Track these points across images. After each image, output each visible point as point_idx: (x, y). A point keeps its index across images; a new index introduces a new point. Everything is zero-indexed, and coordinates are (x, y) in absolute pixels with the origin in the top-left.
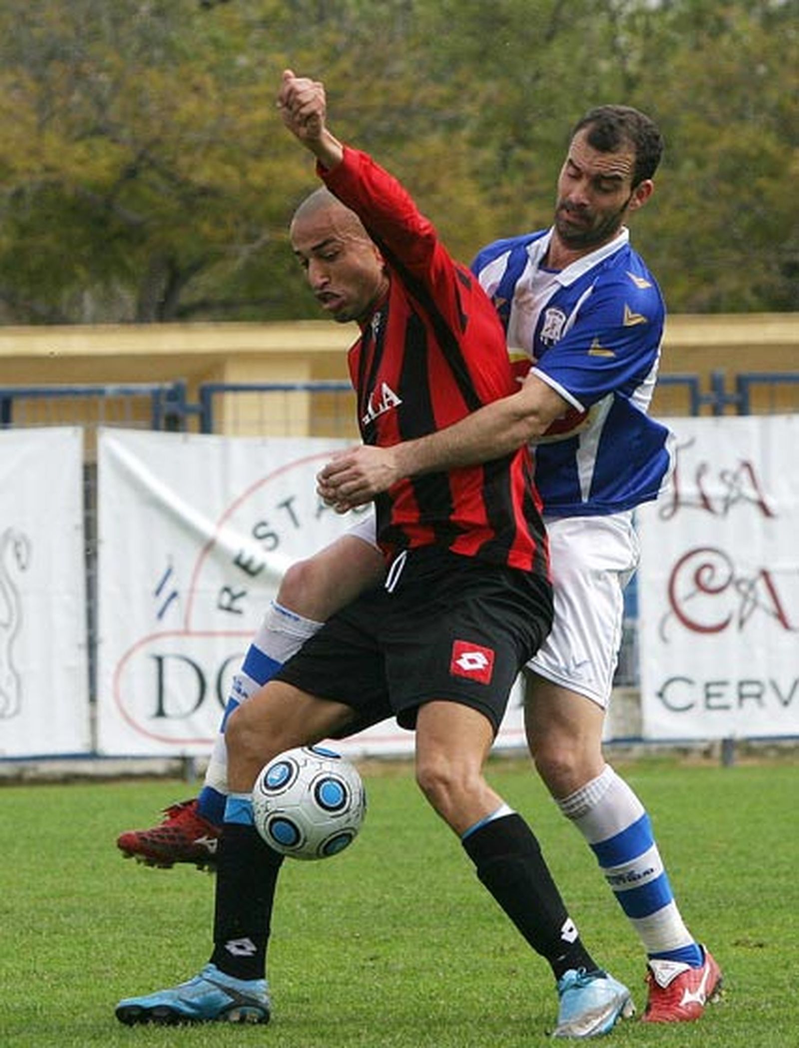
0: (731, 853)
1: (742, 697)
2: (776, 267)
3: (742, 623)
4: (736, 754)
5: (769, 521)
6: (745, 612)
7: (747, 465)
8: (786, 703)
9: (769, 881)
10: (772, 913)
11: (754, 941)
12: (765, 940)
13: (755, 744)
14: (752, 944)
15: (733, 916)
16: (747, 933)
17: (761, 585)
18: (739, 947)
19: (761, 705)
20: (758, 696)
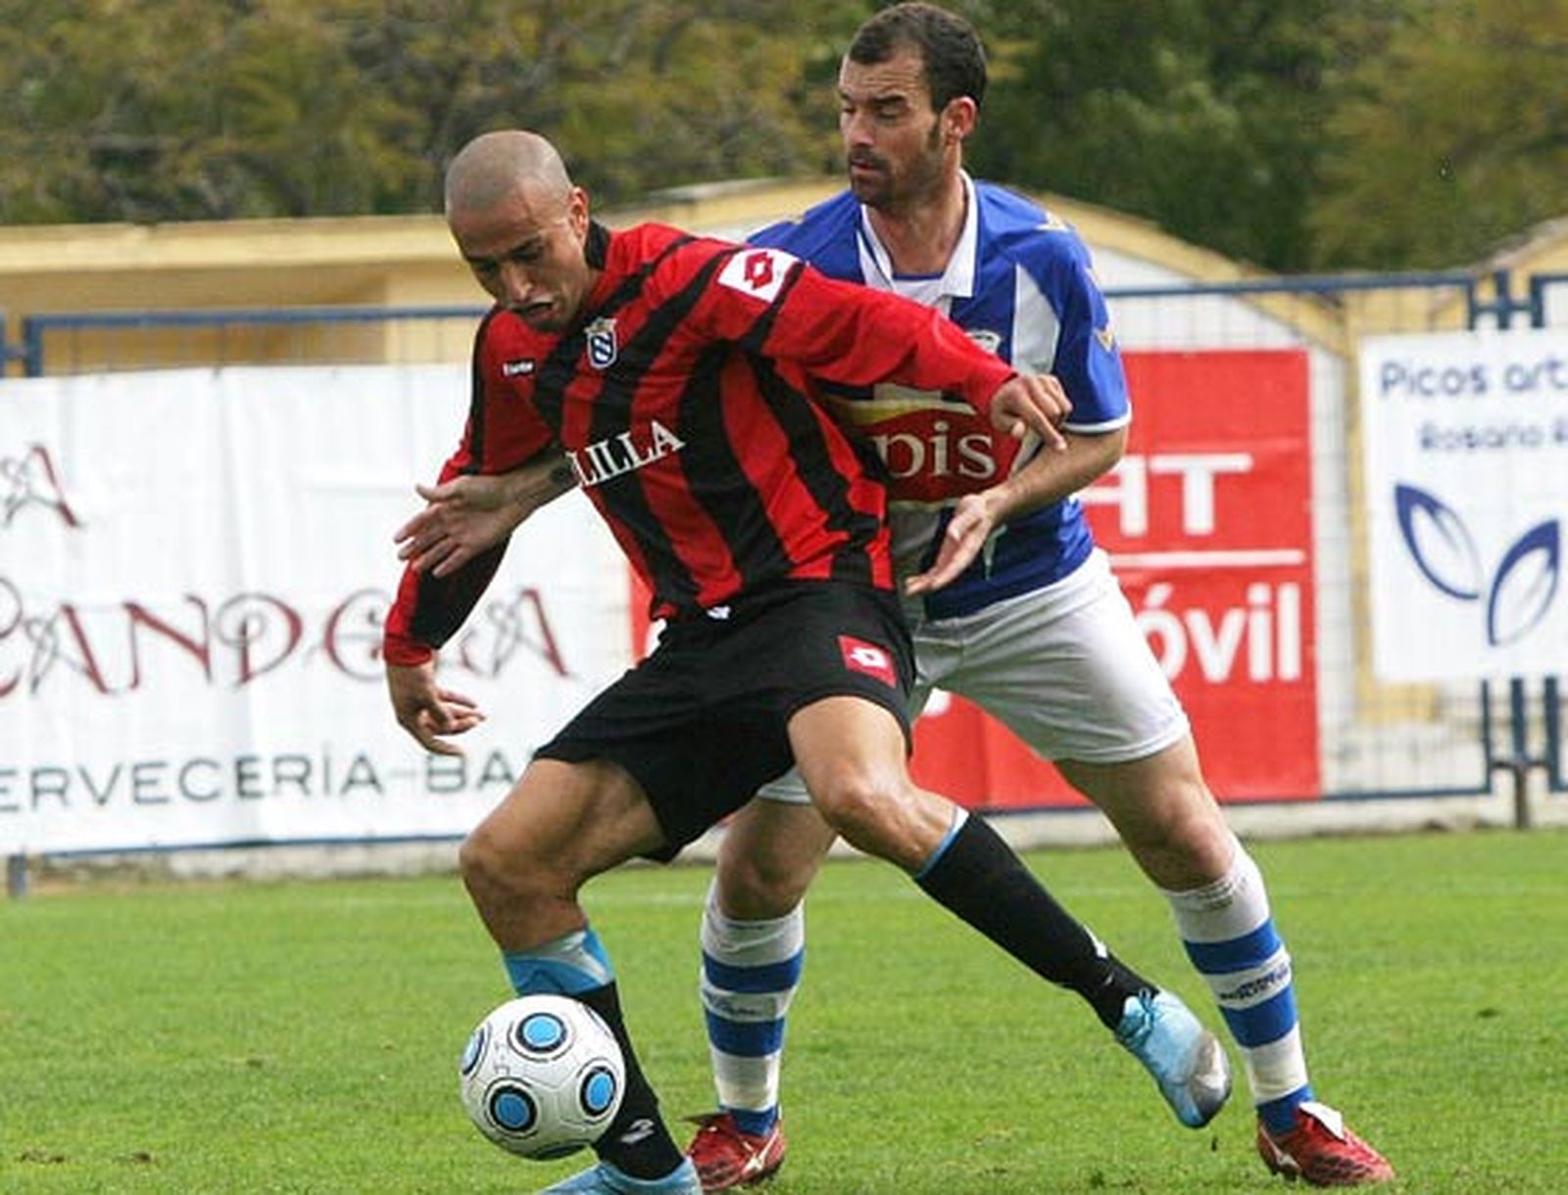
0: (16, 1024)
1: (36, 792)
2: (83, 155)
3: (35, 683)
4: (29, 876)
5: (75, 531)
6: (40, 669)
7: (41, 451)
8: (102, 801)
9: (72, 1065)
10: (76, 1113)
11: (51, 1152)
12: (66, 1151)
13: (57, 862)
14: (46, 1158)
15: (18, 1117)
16: (38, 1142)
17: (63, 627)
18: (28, 1161)
19: (65, 803)
20: (61, 792)
